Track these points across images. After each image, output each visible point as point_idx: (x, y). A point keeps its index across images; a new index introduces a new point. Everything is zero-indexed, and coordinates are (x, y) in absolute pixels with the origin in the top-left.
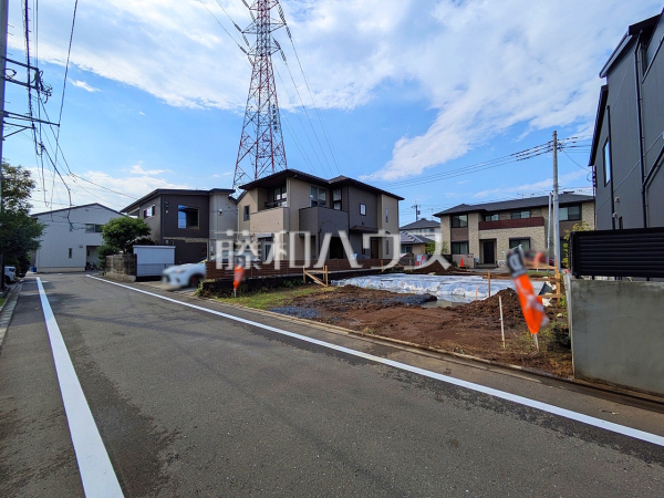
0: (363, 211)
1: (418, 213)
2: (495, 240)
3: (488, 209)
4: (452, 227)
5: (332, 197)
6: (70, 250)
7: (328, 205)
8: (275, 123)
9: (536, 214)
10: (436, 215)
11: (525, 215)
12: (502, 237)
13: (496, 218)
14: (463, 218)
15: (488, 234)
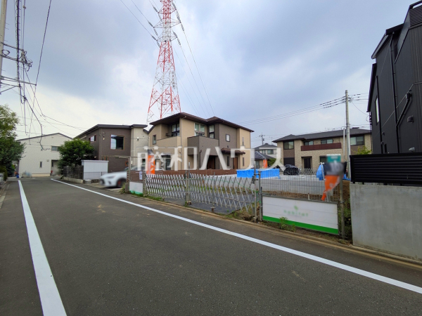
0: (228, 139)
1: (263, 140)
2: (311, 157)
3: (306, 138)
4: (284, 149)
5: (208, 130)
6: (41, 163)
7: (206, 135)
8: (174, 83)
9: (336, 141)
10: (274, 142)
11: (329, 142)
12: (315, 155)
13: (311, 143)
14: (291, 143)
15: (307, 153)
